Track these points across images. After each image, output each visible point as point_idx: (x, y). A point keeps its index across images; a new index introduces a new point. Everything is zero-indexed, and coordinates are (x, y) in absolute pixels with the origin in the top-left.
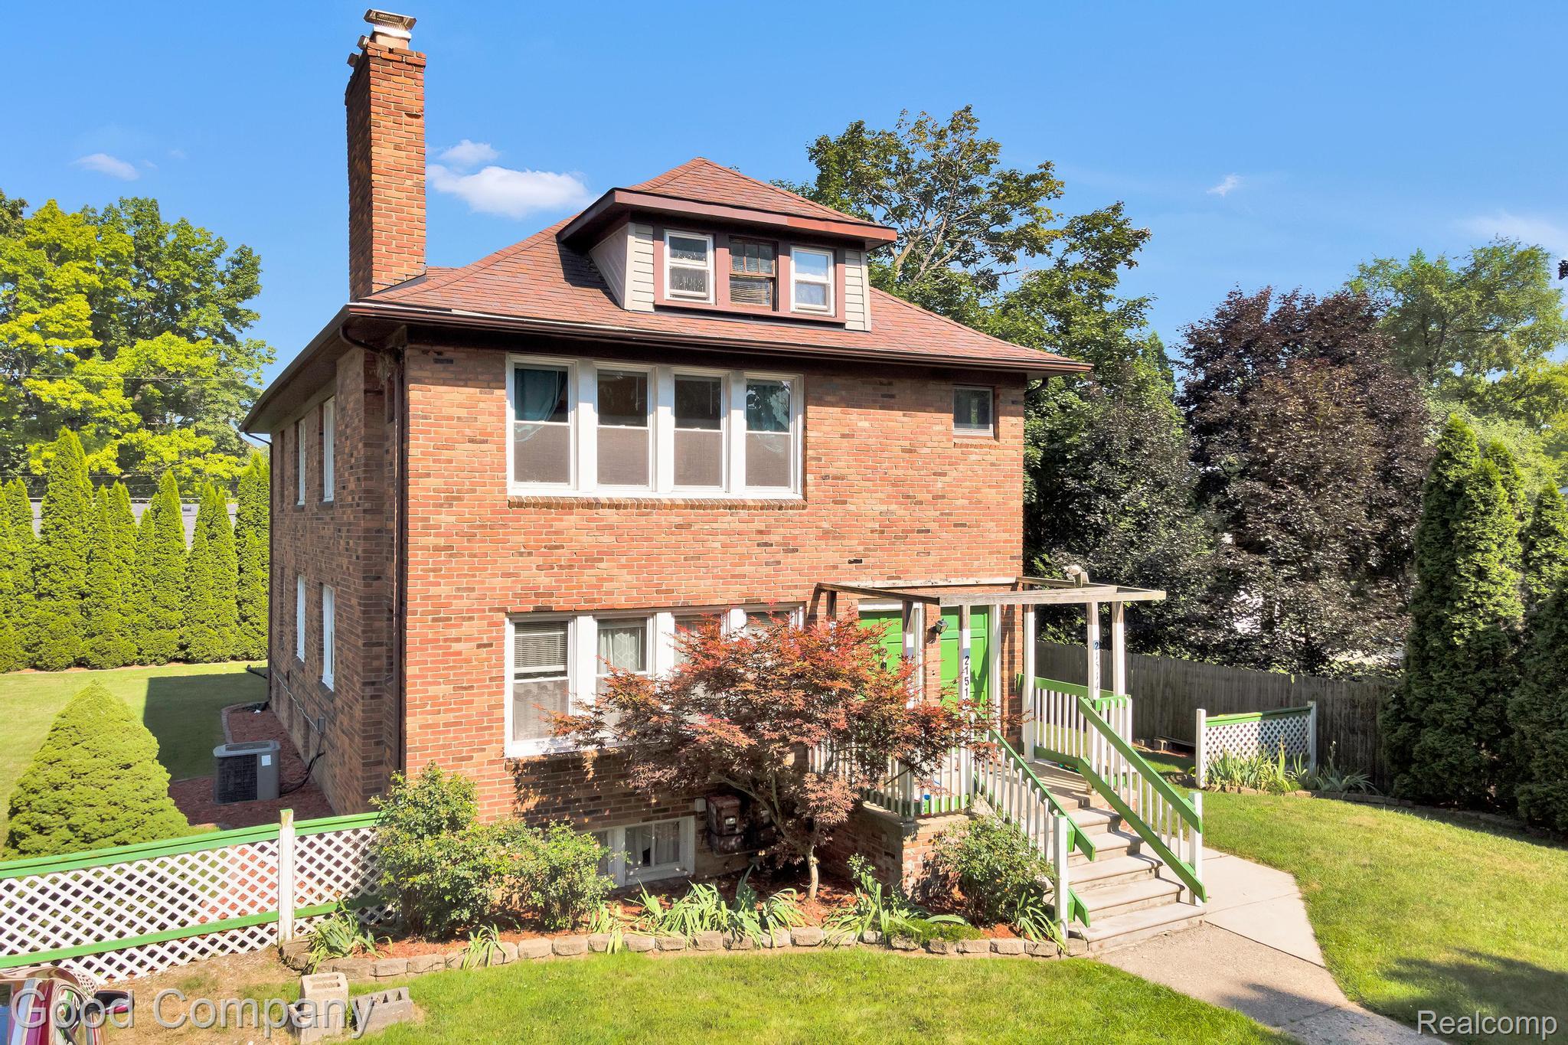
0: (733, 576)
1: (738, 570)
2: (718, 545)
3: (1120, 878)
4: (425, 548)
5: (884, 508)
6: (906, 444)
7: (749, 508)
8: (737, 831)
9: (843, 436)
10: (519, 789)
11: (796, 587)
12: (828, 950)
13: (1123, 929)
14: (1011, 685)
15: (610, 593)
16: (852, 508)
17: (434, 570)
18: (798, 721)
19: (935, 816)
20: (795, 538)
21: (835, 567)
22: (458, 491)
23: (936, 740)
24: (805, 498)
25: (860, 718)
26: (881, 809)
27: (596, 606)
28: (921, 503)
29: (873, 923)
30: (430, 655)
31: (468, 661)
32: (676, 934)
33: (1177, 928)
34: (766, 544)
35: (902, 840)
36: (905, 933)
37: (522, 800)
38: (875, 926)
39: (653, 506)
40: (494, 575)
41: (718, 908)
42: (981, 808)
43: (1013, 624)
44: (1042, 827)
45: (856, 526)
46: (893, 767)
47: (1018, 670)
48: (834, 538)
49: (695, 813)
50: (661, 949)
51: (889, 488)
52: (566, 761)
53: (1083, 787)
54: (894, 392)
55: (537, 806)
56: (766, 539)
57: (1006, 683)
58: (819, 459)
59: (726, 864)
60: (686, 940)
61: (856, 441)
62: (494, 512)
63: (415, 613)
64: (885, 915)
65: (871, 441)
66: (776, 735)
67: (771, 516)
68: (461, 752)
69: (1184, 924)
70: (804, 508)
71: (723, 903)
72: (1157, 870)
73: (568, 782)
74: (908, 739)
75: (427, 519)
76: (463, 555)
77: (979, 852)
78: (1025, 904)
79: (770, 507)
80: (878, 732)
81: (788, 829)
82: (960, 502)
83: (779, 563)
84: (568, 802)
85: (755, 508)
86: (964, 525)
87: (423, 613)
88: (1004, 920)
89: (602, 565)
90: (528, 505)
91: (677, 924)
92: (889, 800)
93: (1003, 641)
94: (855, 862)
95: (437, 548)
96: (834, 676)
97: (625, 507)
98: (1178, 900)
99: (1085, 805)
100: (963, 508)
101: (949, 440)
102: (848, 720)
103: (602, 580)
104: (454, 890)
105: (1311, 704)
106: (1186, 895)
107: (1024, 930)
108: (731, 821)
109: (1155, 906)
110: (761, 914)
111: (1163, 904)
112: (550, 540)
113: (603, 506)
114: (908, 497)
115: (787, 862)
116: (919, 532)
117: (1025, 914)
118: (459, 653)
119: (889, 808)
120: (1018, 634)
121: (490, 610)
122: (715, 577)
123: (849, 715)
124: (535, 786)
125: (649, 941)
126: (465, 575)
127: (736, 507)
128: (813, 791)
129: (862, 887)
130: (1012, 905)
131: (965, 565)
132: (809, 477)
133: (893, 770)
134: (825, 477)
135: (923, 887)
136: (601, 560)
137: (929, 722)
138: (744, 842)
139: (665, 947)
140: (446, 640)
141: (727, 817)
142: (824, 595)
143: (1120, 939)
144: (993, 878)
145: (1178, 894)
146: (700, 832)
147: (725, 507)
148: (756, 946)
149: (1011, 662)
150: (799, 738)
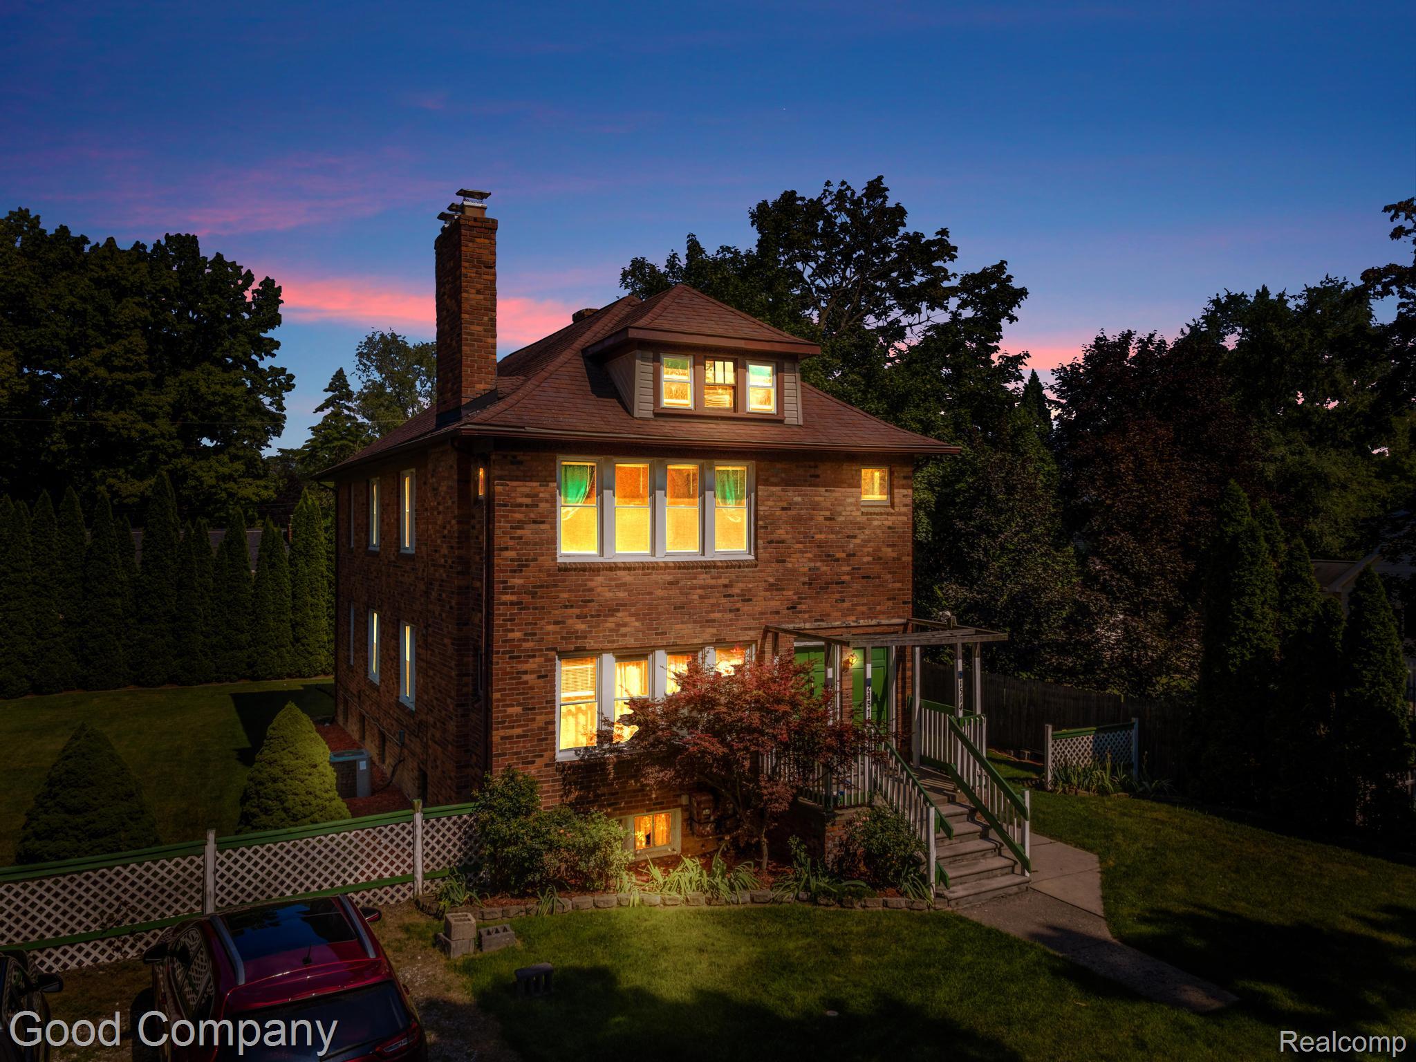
0: (707, 621)
1: (713, 616)
2: (696, 597)
3: (974, 855)
4: (505, 604)
5: (812, 565)
6: (828, 513)
7: (718, 567)
8: (712, 818)
9: (783, 509)
10: (565, 786)
11: (750, 629)
12: (776, 906)
13: (972, 892)
14: (903, 705)
15: (625, 635)
16: (790, 565)
17: (511, 620)
18: (756, 735)
19: (847, 808)
20: (750, 590)
21: (778, 613)
22: (526, 560)
23: (847, 749)
24: (757, 558)
25: (796, 733)
26: (810, 803)
27: (615, 645)
28: (838, 560)
29: (805, 886)
30: (507, 684)
31: (532, 688)
32: (674, 894)
33: (1011, 892)
34: (729, 596)
35: (825, 826)
36: (827, 893)
37: (567, 794)
38: (807, 888)
39: (653, 568)
40: (549, 623)
41: (701, 875)
42: (879, 801)
43: (905, 656)
44: (919, 817)
45: (791, 580)
46: (819, 771)
47: (909, 692)
48: (777, 590)
49: (681, 806)
50: (665, 905)
51: (816, 549)
52: (596, 764)
53: (952, 787)
54: (819, 472)
55: (576, 799)
56: (730, 591)
57: (900, 704)
58: (766, 528)
59: (703, 846)
60: (681, 897)
61: (792, 513)
62: (549, 575)
63: (498, 652)
64: (813, 881)
65: (803, 512)
66: (741, 746)
67: (733, 573)
68: (527, 757)
69: (1015, 889)
70: (756, 566)
71: (704, 872)
72: (1000, 849)
73: (596, 781)
74: (830, 749)
75: (506, 582)
76: (529, 609)
77: (875, 833)
78: (908, 873)
79: (732, 567)
80: (808, 744)
81: (748, 817)
82: (866, 559)
83: (738, 610)
84: (597, 796)
85: (722, 567)
86: (869, 577)
87: (504, 653)
88: (893, 885)
89: (619, 614)
90: (570, 570)
91: (675, 886)
92: (816, 795)
93: (898, 671)
94: (793, 841)
95: (512, 603)
96: (779, 701)
97: (635, 569)
98: (1013, 872)
99: (952, 800)
100: (868, 563)
101: (858, 510)
102: (789, 734)
103: (618, 625)
104: (531, 858)
105: (1134, 720)
106: (1018, 869)
107: (906, 892)
108: (707, 812)
109: (996, 876)
110: (729, 881)
111: (1003, 875)
112: (585, 596)
113: (620, 569)
114: (829, 556)
115: (747, 842)
116: (837, 583)
117: (907, 880)
118: (526, 682)
119: (815, 801)
120: (909, 665)
121: (547, 650)
122: (695, 622)
123: (789, 731)
124: (576, 783)
125: (657, 899)
126: (531, 624)
127: (709, 567)
128: (765, 788)
129: (797, 860)
130: (898, 874)
131: (870, 609)
132: (760, 542)
133: (819, 773)
134: (771, 542)
135: (839, 861)
136: (618, 610)
137: (843, 736)
138: (716, 828)
139: (668, 902)
140: (518, 673)
141: (704, 809)
142: (770, 635)
143: (970, 898)
144: (886, 853)
145: (1013, 867)
146: (684, 820)
147: (701, 567)
148: (727, 903)
149: (904, 688)
150: (757, 748)
